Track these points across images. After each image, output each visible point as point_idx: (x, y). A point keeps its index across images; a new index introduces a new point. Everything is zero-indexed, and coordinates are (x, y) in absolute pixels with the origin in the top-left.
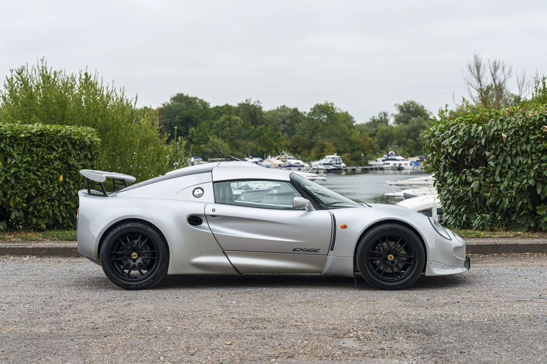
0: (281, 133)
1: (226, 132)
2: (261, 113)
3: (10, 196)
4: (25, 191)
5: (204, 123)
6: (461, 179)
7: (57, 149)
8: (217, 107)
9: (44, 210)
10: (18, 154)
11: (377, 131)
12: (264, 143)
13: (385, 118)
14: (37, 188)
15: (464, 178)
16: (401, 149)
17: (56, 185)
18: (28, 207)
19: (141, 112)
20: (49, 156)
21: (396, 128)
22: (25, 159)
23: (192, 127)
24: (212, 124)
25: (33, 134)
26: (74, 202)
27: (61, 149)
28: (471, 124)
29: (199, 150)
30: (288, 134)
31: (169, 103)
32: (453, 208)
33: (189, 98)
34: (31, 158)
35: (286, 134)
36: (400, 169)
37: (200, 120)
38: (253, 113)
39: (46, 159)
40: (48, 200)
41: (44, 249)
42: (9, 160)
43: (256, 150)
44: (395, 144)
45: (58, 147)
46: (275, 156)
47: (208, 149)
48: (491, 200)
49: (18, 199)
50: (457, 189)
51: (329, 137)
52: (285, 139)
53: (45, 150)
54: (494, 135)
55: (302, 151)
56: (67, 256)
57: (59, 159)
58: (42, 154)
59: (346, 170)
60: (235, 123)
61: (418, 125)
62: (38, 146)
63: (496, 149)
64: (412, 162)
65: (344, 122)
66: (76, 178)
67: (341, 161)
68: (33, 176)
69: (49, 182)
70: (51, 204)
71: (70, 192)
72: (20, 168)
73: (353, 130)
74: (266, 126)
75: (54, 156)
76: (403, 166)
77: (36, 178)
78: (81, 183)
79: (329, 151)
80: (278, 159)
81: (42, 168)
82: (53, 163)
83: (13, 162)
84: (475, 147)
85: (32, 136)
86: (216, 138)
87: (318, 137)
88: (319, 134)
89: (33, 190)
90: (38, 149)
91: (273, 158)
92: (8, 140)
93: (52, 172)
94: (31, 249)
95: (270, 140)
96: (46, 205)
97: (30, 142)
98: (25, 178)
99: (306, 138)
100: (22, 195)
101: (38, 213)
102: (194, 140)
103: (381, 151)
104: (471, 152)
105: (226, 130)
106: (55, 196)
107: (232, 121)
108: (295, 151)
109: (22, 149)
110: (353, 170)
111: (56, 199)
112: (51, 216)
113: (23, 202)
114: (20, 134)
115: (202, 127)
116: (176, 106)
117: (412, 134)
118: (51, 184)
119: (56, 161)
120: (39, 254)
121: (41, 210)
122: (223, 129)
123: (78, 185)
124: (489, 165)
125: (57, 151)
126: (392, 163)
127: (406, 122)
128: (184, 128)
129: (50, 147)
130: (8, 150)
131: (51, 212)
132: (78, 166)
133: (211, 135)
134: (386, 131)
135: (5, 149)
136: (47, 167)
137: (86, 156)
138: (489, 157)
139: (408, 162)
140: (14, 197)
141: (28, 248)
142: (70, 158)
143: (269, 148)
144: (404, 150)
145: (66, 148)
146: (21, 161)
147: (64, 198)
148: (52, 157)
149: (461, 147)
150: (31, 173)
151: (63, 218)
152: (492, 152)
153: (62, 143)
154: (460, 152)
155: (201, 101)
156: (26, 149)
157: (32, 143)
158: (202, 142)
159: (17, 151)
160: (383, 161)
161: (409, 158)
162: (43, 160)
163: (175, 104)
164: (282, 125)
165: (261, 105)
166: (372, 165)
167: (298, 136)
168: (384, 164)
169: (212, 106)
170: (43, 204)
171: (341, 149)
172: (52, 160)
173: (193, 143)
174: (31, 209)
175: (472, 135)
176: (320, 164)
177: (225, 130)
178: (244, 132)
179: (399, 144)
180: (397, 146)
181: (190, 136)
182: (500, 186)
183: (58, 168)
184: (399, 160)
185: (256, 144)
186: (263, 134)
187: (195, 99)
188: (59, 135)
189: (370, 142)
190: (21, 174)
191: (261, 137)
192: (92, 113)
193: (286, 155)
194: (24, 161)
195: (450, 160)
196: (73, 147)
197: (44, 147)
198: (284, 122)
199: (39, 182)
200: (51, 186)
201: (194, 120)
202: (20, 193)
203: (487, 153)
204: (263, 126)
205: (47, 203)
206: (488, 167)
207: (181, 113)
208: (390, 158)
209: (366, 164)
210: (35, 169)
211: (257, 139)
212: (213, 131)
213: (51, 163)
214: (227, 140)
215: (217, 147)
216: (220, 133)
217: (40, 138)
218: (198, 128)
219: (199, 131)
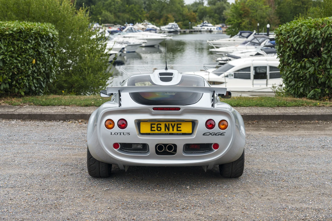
0: (143, 9)
1: (112, 9)
4: (10, 71)
5: (100, 2)
6: (301, 65)
7: (30, 41)
9: (23, 83)
10: (5, 46)
11: (197, 9)
12: (133, 15)
13: (202, 2)
14: (18, 68)
15: (303, 64)
16: (211, 20)
17: (31, 66)
18: (12, 82)
20: (26, 47)
21: (208, 8)
22: (10, 49)
23: (93, 5)
24: (104, 3)
26: (42, 77)
27: (33, 42)
28: (311, 29)
29: (96, 19)
30: (147, 10)
32: (293, 82)
34: (13, 48)
35: (146, 10)
36: (211, 31)
37: (97, 1)
39: (24, 49)
40: (26, 77)
43: (129, 19)
44: (208, 17)
45: (31, 40)
46: (141, 23)
47: (102, 18)
48: (322, 80)
49: (5, 76)
50: (298, 71)
51: (171, 12)
52: (146, 13)
53: (23, 43)
54: (327, 37)
55: (155, 20)
56: (42, 120)
57: (32, 48)
58: (21, 45)
59: (180, 32)
60: (117, 3)
61: (221, 6)
62: (18, 40)
63: (328, 46)
64: (217, 27)
65: (179, 3)
66: (44, 61)
67: (178, 26)
68: (15, 61)
69: (26, 64)
70: (28, 79)
71: (40, 70)
72: (6, 55)
73: (184, 8)
74: (135, 5)
75: (29, 47)
76: (212, 29)
77: (17, 62)
78: (47, 64)
79: (171, 20)
80: (142, 25)
81: (21, 55)
82: (29, 51)
84: (313, 44)
85: (14, 33)
86: (106, 12)
87: (164, 13)
88: (165, 10)
89: (16, 70)
90: (18, 42)
91: (139, 24)
93: (28, 58)
94: (17, 114)
95: (137, 13)
96: (25, 79)
97: (12, 37)
98: (10, 62)
99: (158, 12)
100: (8, 74)
101: (19, 85)
102: (94, 13)
103: (200, 21)
104: (310, 47)
105: (112, 7)
106: (30, 74)
107: (116, 2)
108: (151, 20)
109: (7, 42)
110: (185, 32)
111: (31, 76)
112: (28, 86)
113: (9, 78)
114: (5, 32)
115: (98, 5)
117: (217, 11)
118: (27, 66)
119: (30, 49)
120: (22, 118)
121: (21, 83)
123: (45, 65)
124: (323, 57)
125: (31, 43)
126: (206, 28)
127: (214, 4)
128: (88, 5)
129: (26, 40)
131: (27, 84)
132: (45, 53)
133: (103, 10)
134: (203, 9)
136: (25, 54)
137: (50, 45)
138: (323, 51)
139: (215, 28)
140: (2, 75)
141: (15, 114)
142: (40, 48)
143: (137, 18)
144: (213, 20)
145: (36, 41)
146: (7, 51)
147: (36, 75)
148: (28, 48)
149: (303, 44)
150: (14, 58)
151: (36, 87)
152: (325, 48)
153: (34, 37)
154: (302, 47)
156: (10, 42)
157: (13, 38)
158: (98, 14)
159: (4, 43)
160: (201, 26)
161: (216, 25)
162: (22, 49)
164: (144, 5)
166: (194, 29)
167: (153, 11)
168: (202, 28)
170: (22, 79)
171: (177, 19)
172: (27, 49)
174: (14, 83)
175: (312, 36)
176: (166, 28)
177: (111, 7)
178: (122, 8)
179: (210, 17)
180: (208, 18)
181: (91, 10)
182: (330, 71)
183: (32, 55)
184: (210, 26)
185: (129, 16)
186: (133, 10)
188: (32, 32)
189: (194, 15)
190: (7, 60)
191: (132, 11)
192: (48, 10)
193: (146, 22)
194: (8, 51)
195: (293, 52)
196: (41, 40)
197: (22, 40)
198: (145, 3)
199: (19, 65)
200: (27, 67)
201: (94, 1)
202: (7, 72)
203: (322, 49)
204: (133, 5)
205: (25, 78)
206: (322, 58)
208: (205, 25)
209: (192, 28)
210: (16, 56)
211: (130, 13)
212: (104, 8)
213: (27, 52)
214: (112, 13)
215: (107, 17)
216: (109, 9)
217: (19, 35)
218: (96, 6)
219: (97, 7)
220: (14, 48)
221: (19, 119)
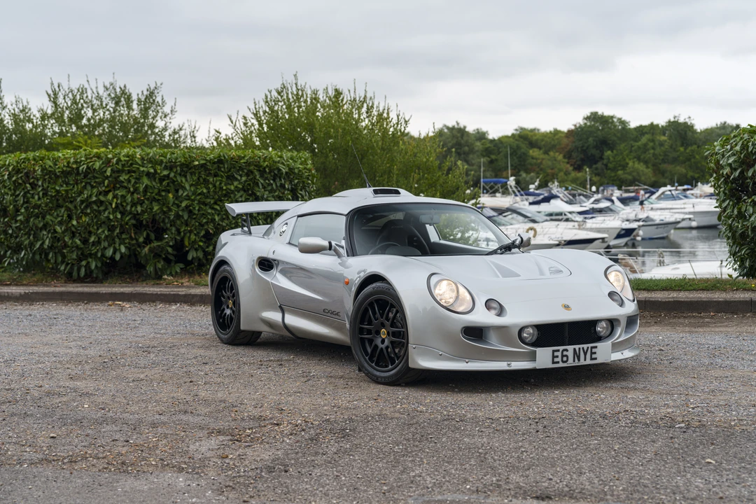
1: (649, 156)
2: (695, 132)
3: (185, 234)
4: (201, 228)
5: (623, 145)
6: (739, 211)
7: (239, 178)
8: (641, 126)
10: (191, 185)
12: (695, 167)
15: (743, 209)
19: (550, 135)
20: (229, 187)
22: (200, 190)
23: (609, 150)
24: (632, 146)
25: (210, 161)
27: (244, 179)
29: (616, 178)
31: (582, 123)
32: (735, 249)
33: (605, 116)
34: (206, 188)
37: (618, 142)
38: (684, 133)
39: (225, 190)
41: (196, 295)
42: (180, 192)
43: (685, 176)
45: (241, 176)
46: (707, 183)
47: (626, 176)
49: (193, 237)
50: (736, 224)
53: (224, 180)
57: (244, 190)
58: (220, 184)
60: (661, 145)
62: (215, 175)
68: (210, 211)
72: (193, 200)
74: (698, 147)
75: (236, 187)
77: (213, 212)
80: (710, 186)
81: (221, 201)
82: (235, 195)
83: (185, 194)
85: (208, 164)
86: (636, 163)
89: (211, 227)
90: (215, 179)
91: (705, 186)
92: (178, 168)
94: (183, 295)
97: (205, 171)
98: (200, 212)
100: (198, 233)
102: (610, 166)
104: (750, 173)
105: (649, 154)
107: (657, 143)
109: (195, 178)
113: (201, 241)
114: (194, 161)
115: (620, 150)
116: (590, 126)
119: (238, 192)
122: (645, 153)
125: (239, 180)
128: (598, 151)
129: (231, 176)
130: (179, 181)
133: (630, 159)
135: (175, 179)
136: (228, 200)
137: (283, 186)
140: (188, 235)
142: (257, 189)
143: (702, 174)
145: (251, 177)
146: (194, 193)
148: (233, 188)
149: (740, 166)
150: (208, 206)
153: (246, 171)
154: (737, 174)
155: (620, 119)
156: (201, 179)
157: (207, 172)
158: (620, 168)
159: (190, 181)
162: (222, 191)
163: (588, 124)
165: (693, 122)
169: (633, 125)
172: (233, 191)
173: (610, 169)
174: (210, 248)
175: (750, 149)
177: (647, 153)
178: (672, 155)
181: (605, 161)
185: (686, 169)
186: (694, 157)
187: (612, 117)
188: (242, 161)
190: (195, 208)
191: (693, 160)
194: (197, 193)
195: (729, 185)
196: (262, 176)
197: (222, 176)
199: (217, 218)
201: (611, 142)
202: (196, 230)
204: (694, 147)
207: (595, 135)
210: (212, 201)
211: (687, 163)
212: (634, 154)
213: (232, 195)
214: (650, 165)
215: (638, 173)
216: (642, 157)
217: (218, 166)
218: (615, 151)
219: (616, 155)
220: (208, 189)
221: (185, 302)
